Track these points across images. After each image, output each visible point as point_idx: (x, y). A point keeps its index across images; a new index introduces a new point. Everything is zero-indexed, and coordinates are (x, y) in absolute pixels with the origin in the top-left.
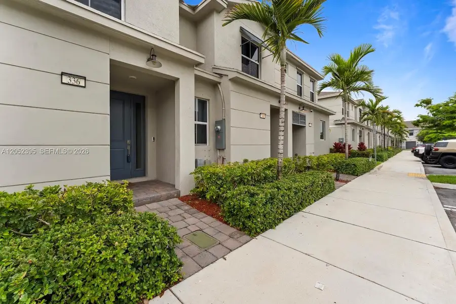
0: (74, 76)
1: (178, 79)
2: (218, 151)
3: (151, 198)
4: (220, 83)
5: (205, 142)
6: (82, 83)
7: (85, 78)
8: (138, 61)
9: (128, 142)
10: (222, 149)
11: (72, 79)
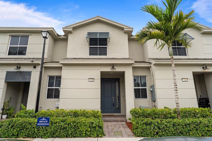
0: (91, 79)
1: (125, 71)
2: (153, 102)
3: (114, 120)
4: (151, 67)
5: (147, 97)
6: (93, 80)
7: (94, 79)
8: (108, 69)
9: (113, 97)
10: (154, 101)
11: (91, 80)
